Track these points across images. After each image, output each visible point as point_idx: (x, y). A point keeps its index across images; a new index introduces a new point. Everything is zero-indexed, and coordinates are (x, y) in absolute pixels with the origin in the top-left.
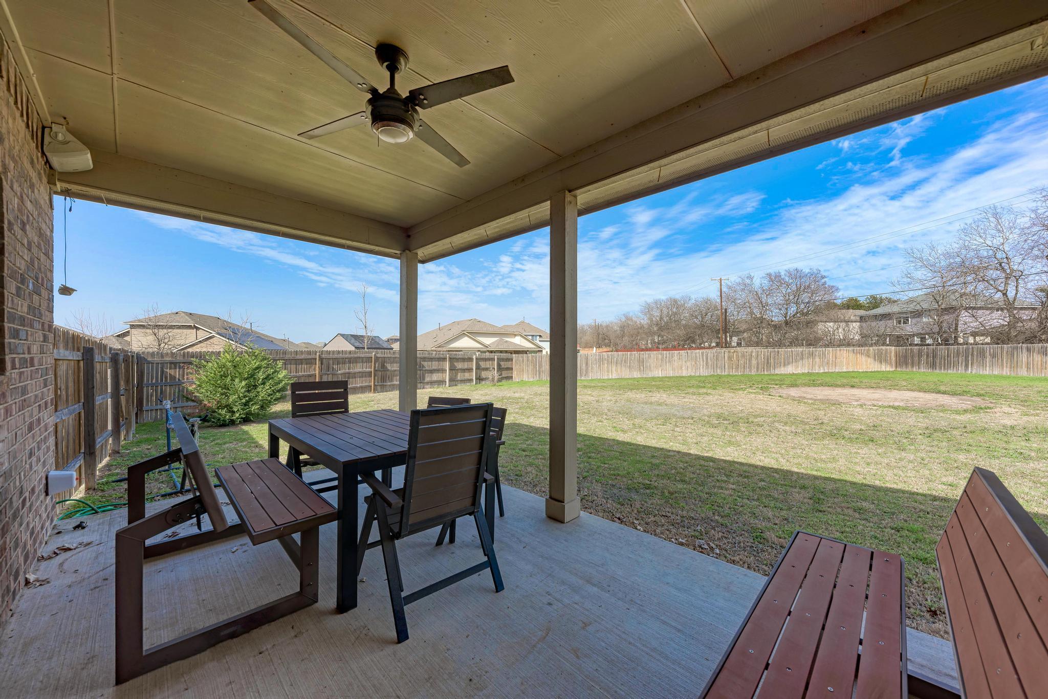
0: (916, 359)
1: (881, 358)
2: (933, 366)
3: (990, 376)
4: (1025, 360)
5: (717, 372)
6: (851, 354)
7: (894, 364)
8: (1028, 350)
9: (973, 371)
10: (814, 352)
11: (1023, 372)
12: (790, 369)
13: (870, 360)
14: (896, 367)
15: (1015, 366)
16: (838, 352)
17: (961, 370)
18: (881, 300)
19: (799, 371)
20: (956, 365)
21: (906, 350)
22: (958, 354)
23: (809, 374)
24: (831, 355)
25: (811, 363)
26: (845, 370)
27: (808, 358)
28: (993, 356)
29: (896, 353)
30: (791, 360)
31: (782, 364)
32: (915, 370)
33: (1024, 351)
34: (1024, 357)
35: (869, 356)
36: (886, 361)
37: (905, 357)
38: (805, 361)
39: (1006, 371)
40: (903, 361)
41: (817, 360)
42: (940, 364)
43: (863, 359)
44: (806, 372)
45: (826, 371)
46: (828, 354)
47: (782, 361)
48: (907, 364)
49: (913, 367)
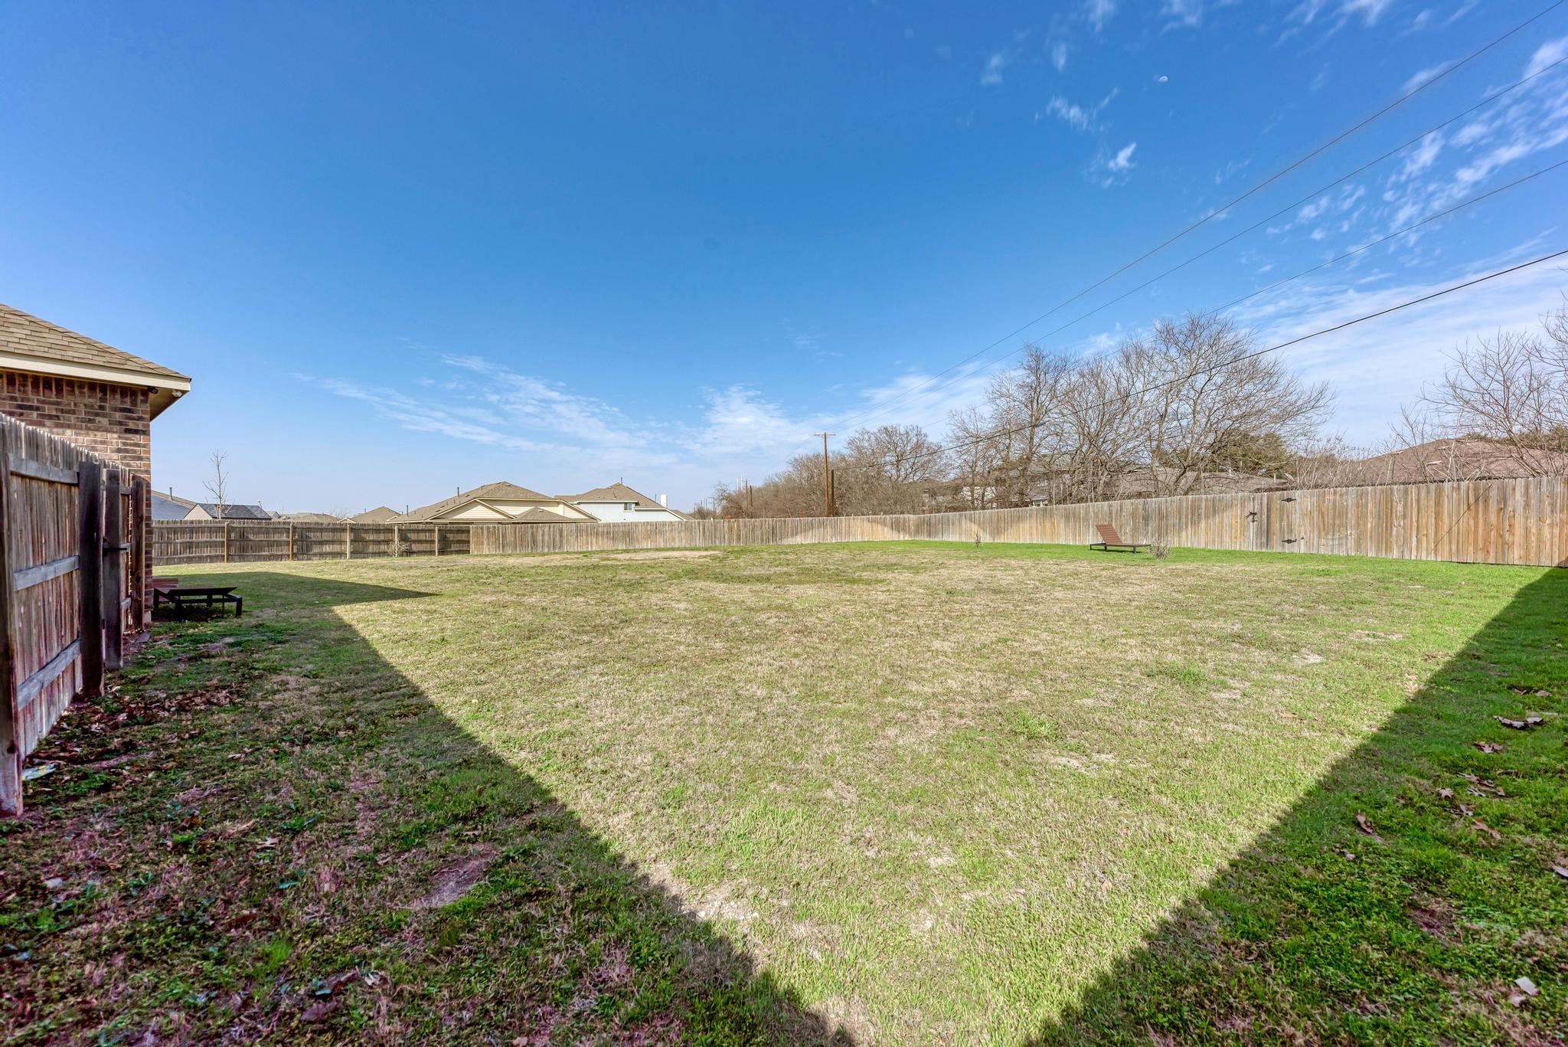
1: (897, 527)
12: (799, 540)
30: (799, 530)
31: (790, 535)
36: (904, 530)
47: (790, 531)
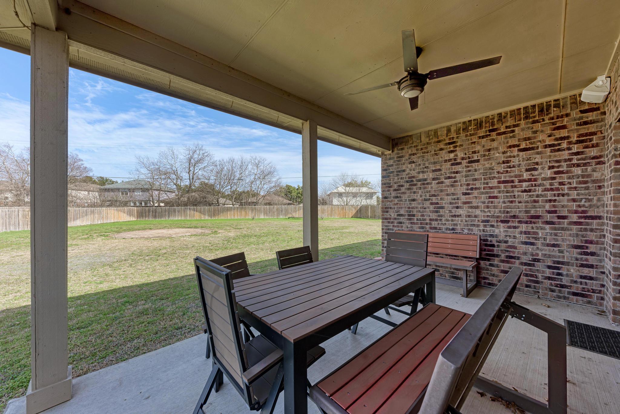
0: (147, 214)
1: (130, 214)
2: (155, 217)
3: (177, 220)
4: (189, 213)
5: (10, 229)
6: (116, 212)
7: (136, 217)
8: (190, 209)
9: (172, 218)
10: (94, 210)
11: (188, 218)
13: (125, 215)
14: (137, 218)
15: (186, 216)
16: (109, 210)
17: (167, 218)
18: (107, 180)
19: (84, 224)
20: (165, 216)
21: (142, 209)
22: (166, 211)
23: (91, 225)
24: (105, 212)
25: (93, 217)
26: (112, 221)
27: (90, 215)
28: (179, 212)
29: (137, 210)
30: (79, 216)
31: (72, 220)
32: (147, 219)
33: (188, 209)
34: (188, 212)
35: (124, 213)
36: (132, 215)
37: (142, 213)
38: (89, 217)
39: (183, 218)
40: (141, 215)
41: (96, 215)
42: (158, 216)
43: (122, 214)
44: (89, 224)
45: (102, 222)
46: (103, 211)
47: (72, 217)
48: (143, 216)
49: (146, 218)
